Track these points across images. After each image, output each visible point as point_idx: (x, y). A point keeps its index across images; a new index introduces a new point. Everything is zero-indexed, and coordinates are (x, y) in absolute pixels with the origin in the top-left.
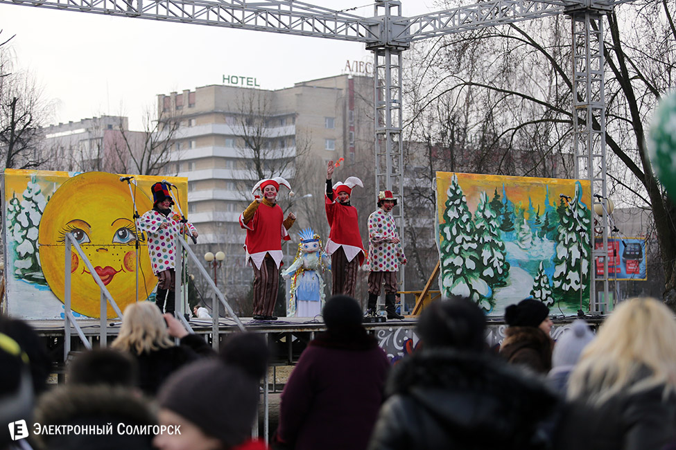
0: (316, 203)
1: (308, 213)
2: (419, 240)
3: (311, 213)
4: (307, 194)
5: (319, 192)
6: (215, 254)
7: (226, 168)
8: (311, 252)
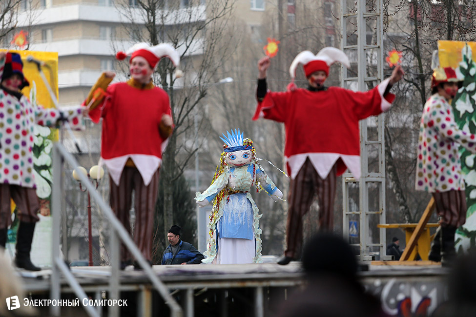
0: (237, 91)
1: (225, 106)
2: (397, 146)
3: (231, 107)
4: (224, 78)
5: (242, 75)
6: (88, 169)
7: (99, 38)
8: (240, 166)
